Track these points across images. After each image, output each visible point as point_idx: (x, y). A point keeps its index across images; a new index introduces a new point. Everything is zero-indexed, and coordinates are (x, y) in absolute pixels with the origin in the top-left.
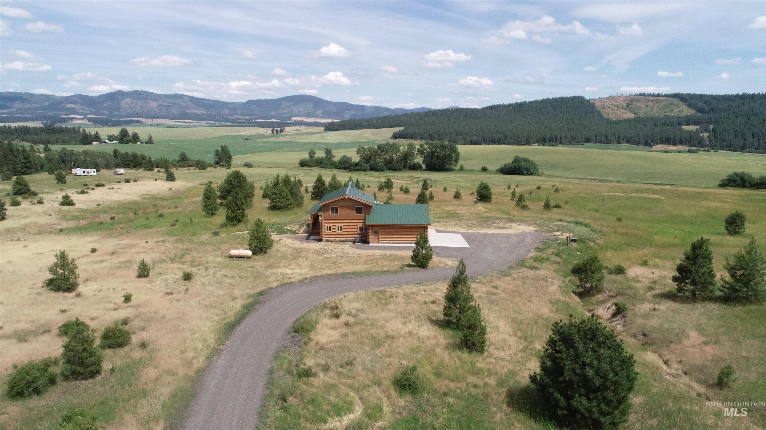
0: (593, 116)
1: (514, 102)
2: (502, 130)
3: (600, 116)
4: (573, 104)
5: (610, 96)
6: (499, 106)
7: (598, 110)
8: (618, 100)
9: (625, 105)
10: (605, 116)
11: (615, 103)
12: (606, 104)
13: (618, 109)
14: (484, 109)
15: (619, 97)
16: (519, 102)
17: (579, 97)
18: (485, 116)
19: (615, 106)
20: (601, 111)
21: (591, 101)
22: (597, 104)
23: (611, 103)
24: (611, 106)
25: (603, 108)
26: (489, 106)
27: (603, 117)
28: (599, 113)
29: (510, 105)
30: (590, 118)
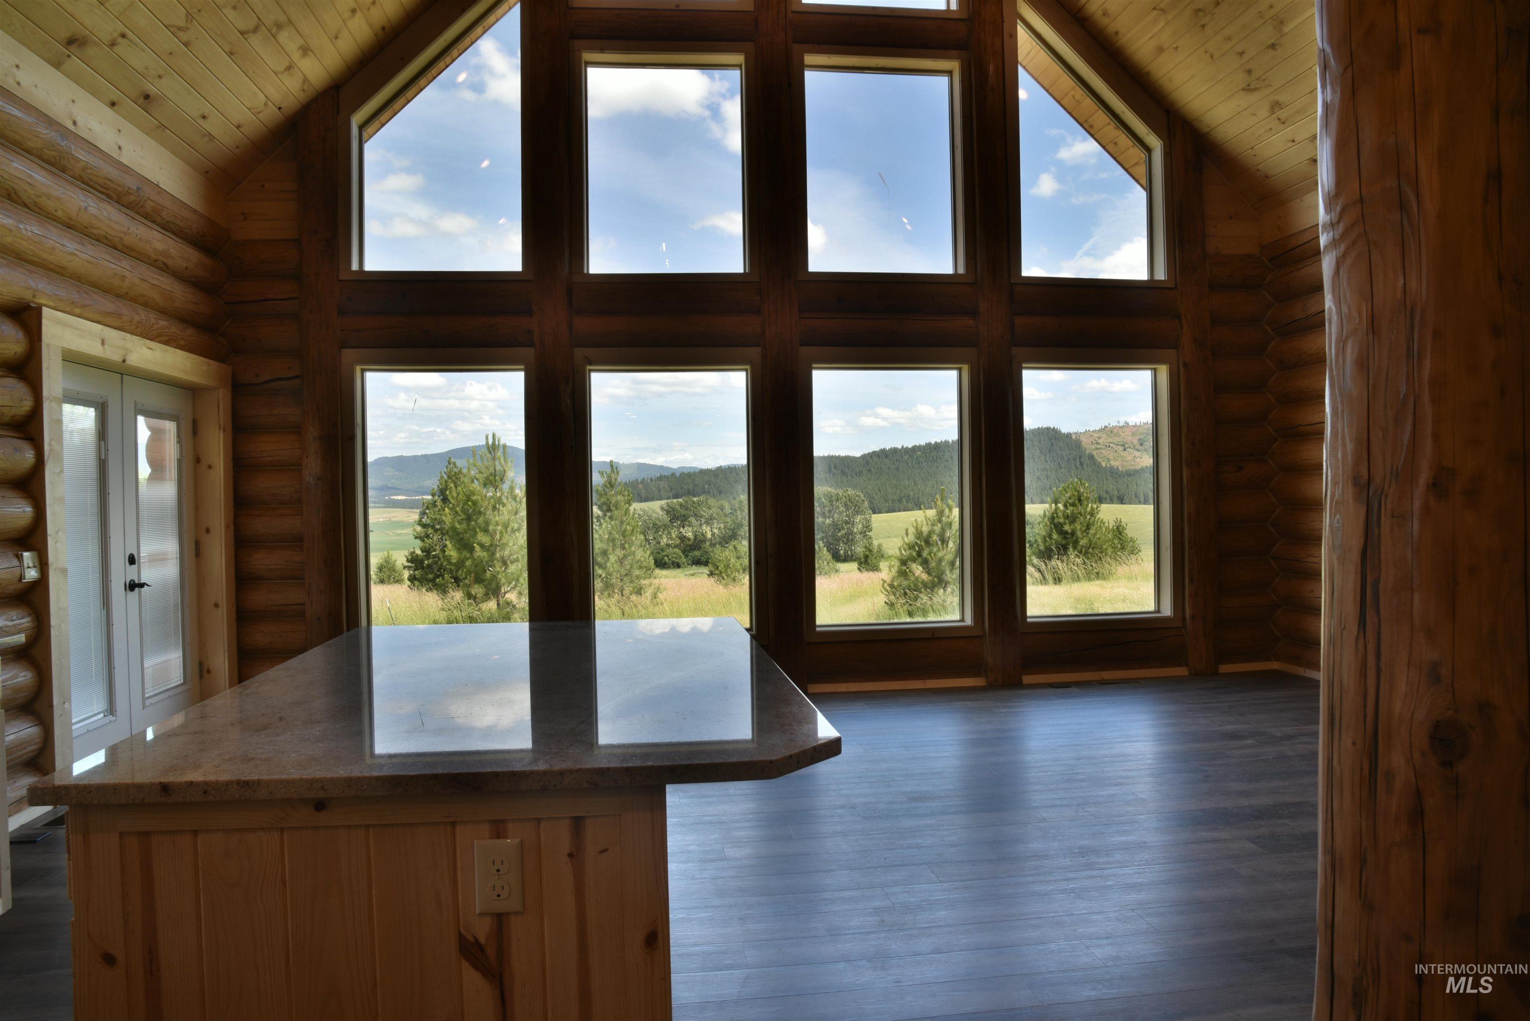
0: (1081, 464)
1: (923, 443)
2: (911, 494)
3: (1094, 464)
4: (1040, 442)
5: (1106, 427)
6: (894, 451)
7: (1087, 452)
8: (1120, 432)
9: (1136, 442)
10: (1104, 464)
11: (1117, 439)
12: (1100, 441)
13: (1125, 450)
14: (864, 457)
15: (1122, 427)
16: (933, 443)
17: (1048, 429)
18: (870, 470)
19: (1118, 445)
20: (1094, 453)
21: (1074, 437)
22: (1085, 442)
23: (1110, 440)
24: (1111, 445)
25: (1097, 449)
26: (874, 452)
27: (1099, 466)
28: (1091, 457)
29: (915, 449)
30: (1077, 468)
